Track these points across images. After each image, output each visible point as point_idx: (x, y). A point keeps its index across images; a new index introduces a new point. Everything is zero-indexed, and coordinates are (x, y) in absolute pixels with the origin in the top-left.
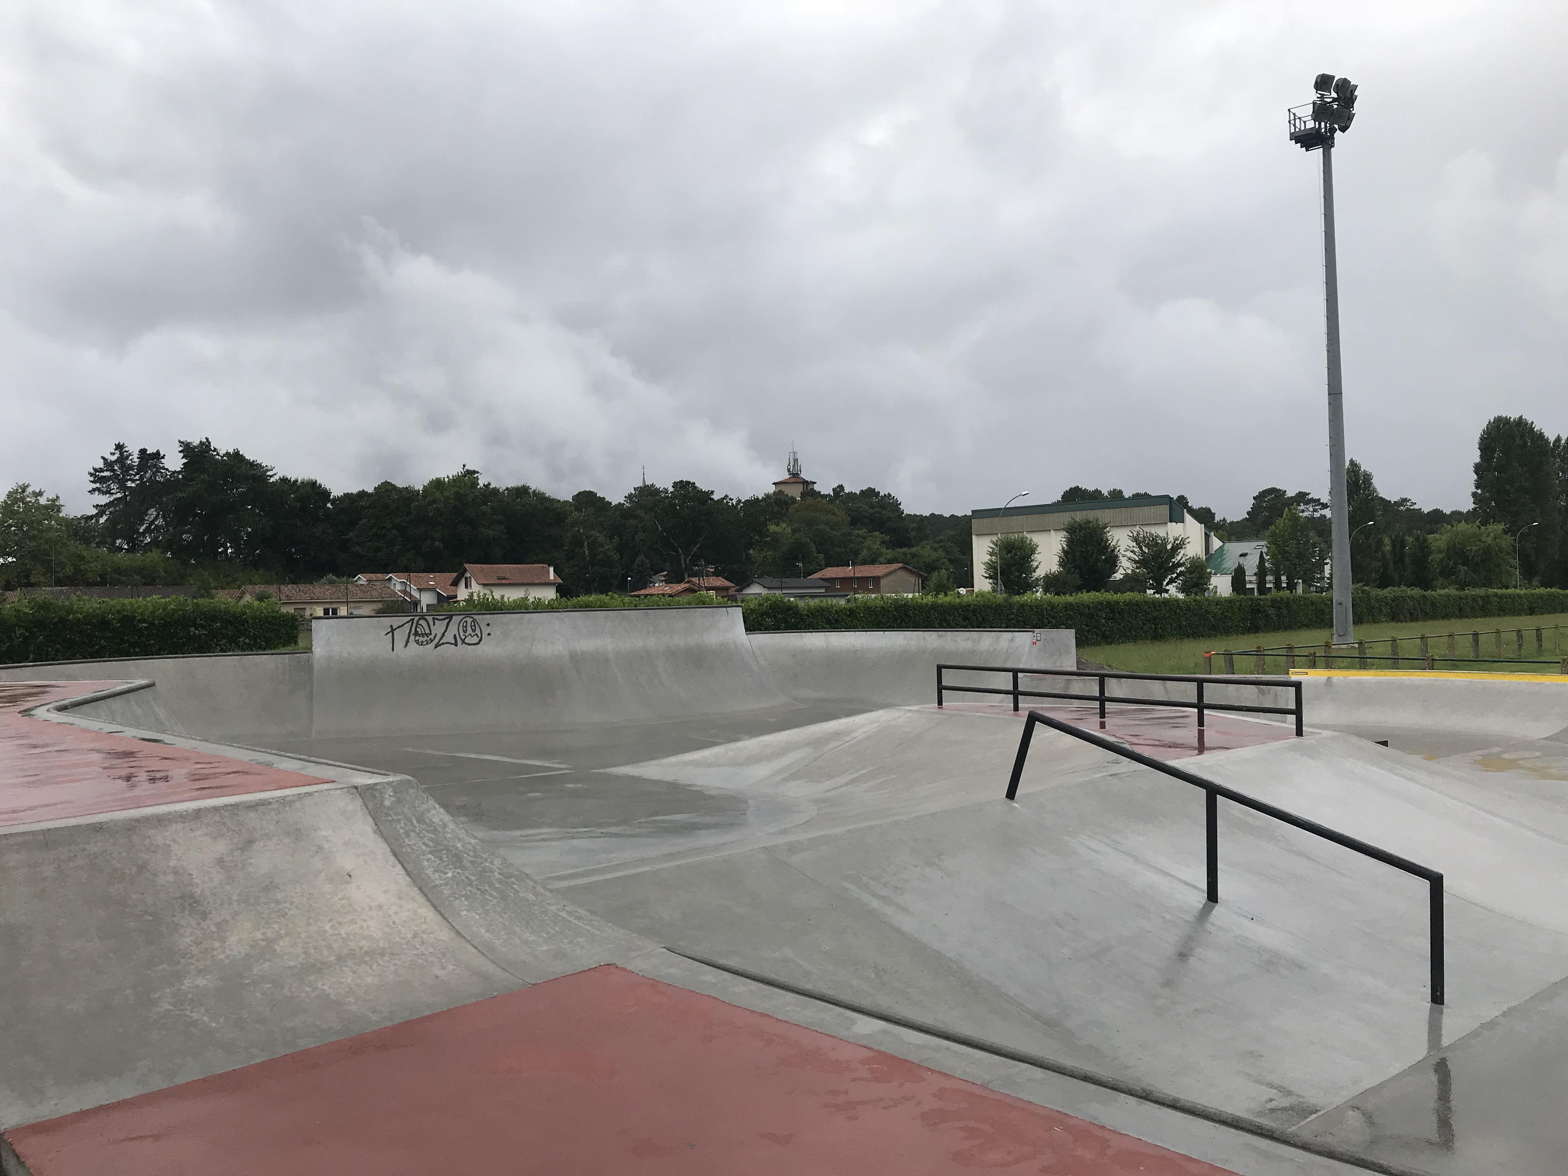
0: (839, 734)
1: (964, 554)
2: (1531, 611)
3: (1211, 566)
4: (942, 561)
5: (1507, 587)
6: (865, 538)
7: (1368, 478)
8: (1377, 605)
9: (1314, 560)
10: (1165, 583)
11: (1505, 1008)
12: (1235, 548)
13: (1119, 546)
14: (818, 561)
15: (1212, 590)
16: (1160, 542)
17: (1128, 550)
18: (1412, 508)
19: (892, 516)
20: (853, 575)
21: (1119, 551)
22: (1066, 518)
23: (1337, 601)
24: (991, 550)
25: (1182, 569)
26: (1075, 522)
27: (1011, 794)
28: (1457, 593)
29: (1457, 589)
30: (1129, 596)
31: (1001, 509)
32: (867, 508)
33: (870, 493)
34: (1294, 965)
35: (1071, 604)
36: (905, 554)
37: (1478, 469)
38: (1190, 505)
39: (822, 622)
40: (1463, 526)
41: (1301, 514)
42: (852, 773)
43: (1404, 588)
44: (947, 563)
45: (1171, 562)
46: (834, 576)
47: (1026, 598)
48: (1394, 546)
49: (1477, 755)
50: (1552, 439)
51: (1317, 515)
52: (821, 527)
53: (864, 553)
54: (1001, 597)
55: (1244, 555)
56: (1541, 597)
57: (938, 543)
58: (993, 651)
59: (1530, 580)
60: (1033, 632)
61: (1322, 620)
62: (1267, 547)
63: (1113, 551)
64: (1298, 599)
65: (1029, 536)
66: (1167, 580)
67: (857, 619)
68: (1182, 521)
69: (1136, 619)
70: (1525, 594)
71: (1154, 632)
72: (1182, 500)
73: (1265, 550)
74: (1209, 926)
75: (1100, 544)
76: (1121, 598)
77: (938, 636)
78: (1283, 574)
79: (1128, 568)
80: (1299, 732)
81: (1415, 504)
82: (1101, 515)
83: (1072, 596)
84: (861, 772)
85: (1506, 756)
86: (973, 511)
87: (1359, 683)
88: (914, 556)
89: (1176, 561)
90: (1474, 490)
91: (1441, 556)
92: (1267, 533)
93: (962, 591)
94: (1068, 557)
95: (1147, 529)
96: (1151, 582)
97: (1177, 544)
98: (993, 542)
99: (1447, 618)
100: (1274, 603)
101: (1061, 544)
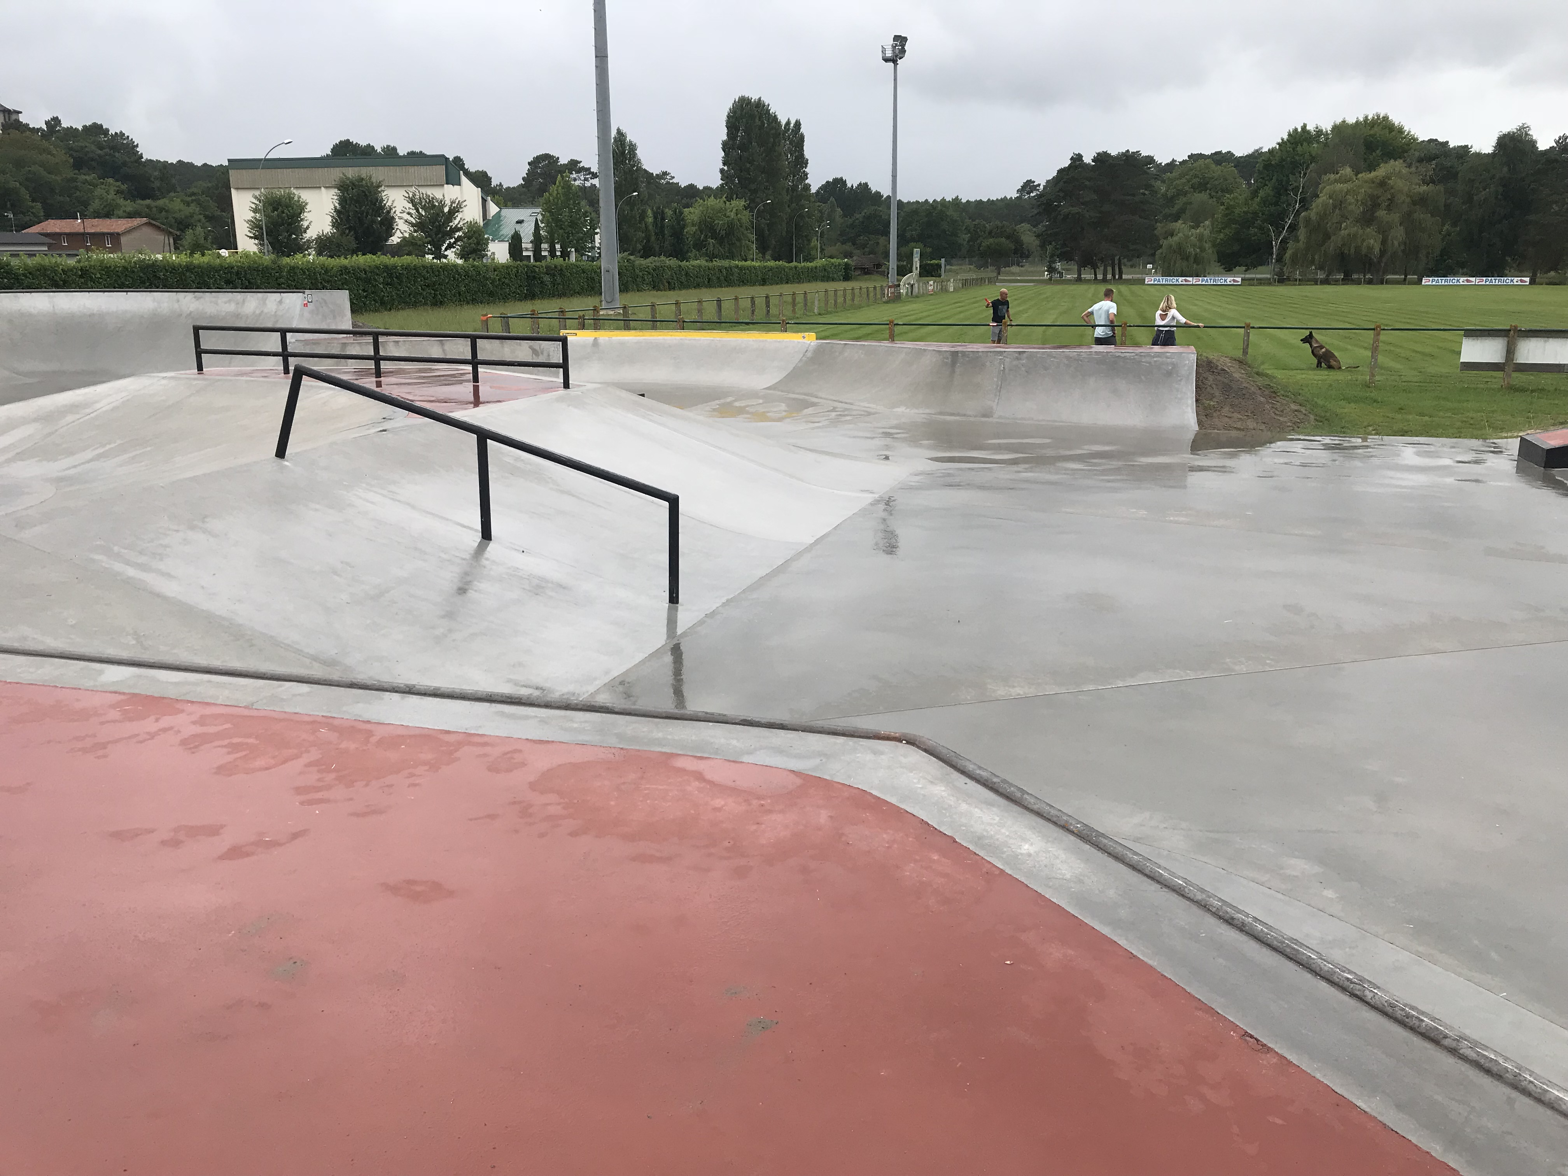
0: (77, 406)
1: (223, 211)
2: (764, 282)
3: (489, 232)
4: (196, 217)
5: (746, 260)
6: (95, 186)
7: (633, 148)
8: (641, 274)
9: (585, 230)
10: (443, 248)
11: (724, 600)
12: (512, 215)
13: (395, 207)
14: (34, 210)
15: (490, 256)
16: (437, 204)
17: (404, 212)
18: (671, 181)
19: (127, 159)
20: (82, 231)
21: (395, 212)
22: (336, 174)
23: (604, 268)
24: (254, 206)
25: (460, 234)
26: (348, 179)
27: (281, 452)
28: (706, 264)
29: (707, 261)
30: (407, 260)
31: (260, 160)
32: (93, 147)
33: (96, 130)
34: (561, 587)
35: (346, 268)
36: (148, 207)
37: (726, 146)
38: (466, 167)
39: (45, 283)
40: (712, 201)
41: (573, 182)
42: (97, 448)
43: (663, 258)
44: (203, 220)
45: (449, 226)
46: (58, 231)
47: (298, 259)
48: (655, 218)
49: (715, 404)
50: (783, 123)
51: (588, 184)
52: (34, 168)
53: (96, 205)
54: (268, 258)
55: (520, 222)
56: (771, 269)
57: (190, 196)
58: (260, 314)
59: (764, 254)
60: (304, 293)
61: (593, 288)
62: (542, 214)
63: (389, 212)
64: (570, 267)
65: (295, 191)
66: (445, 245)
67: (92, 280)
68: (459, 183)
69: (415, 284)
70: (759, 266)
71: (434, 298)
72: (458, 162)
73: (540, 217)
74: (484, 562)
75: (375, 204)
76: (399, 262)
77: (195, 297)
78: (558, 243)
79: (406, 232)
80: (566, 385)
81: (674, 177)
82: (376, 173)
83: (347, 258)
84: (108, 447)
85: (737, 404)
86: (229, 160)
87: (622, 344)
88: (161, 210)
89: (454, 226)
90: (722, 167)
91: (694, 229)
92: (542, 200)
93: (224, 253)
94: (342, 217)
95: (423, 190)
96: (429, 247)
97: (454, 207)
98: (256, 198)
99: (699, 288)
100: (550, 271)
101: (333, 202)
